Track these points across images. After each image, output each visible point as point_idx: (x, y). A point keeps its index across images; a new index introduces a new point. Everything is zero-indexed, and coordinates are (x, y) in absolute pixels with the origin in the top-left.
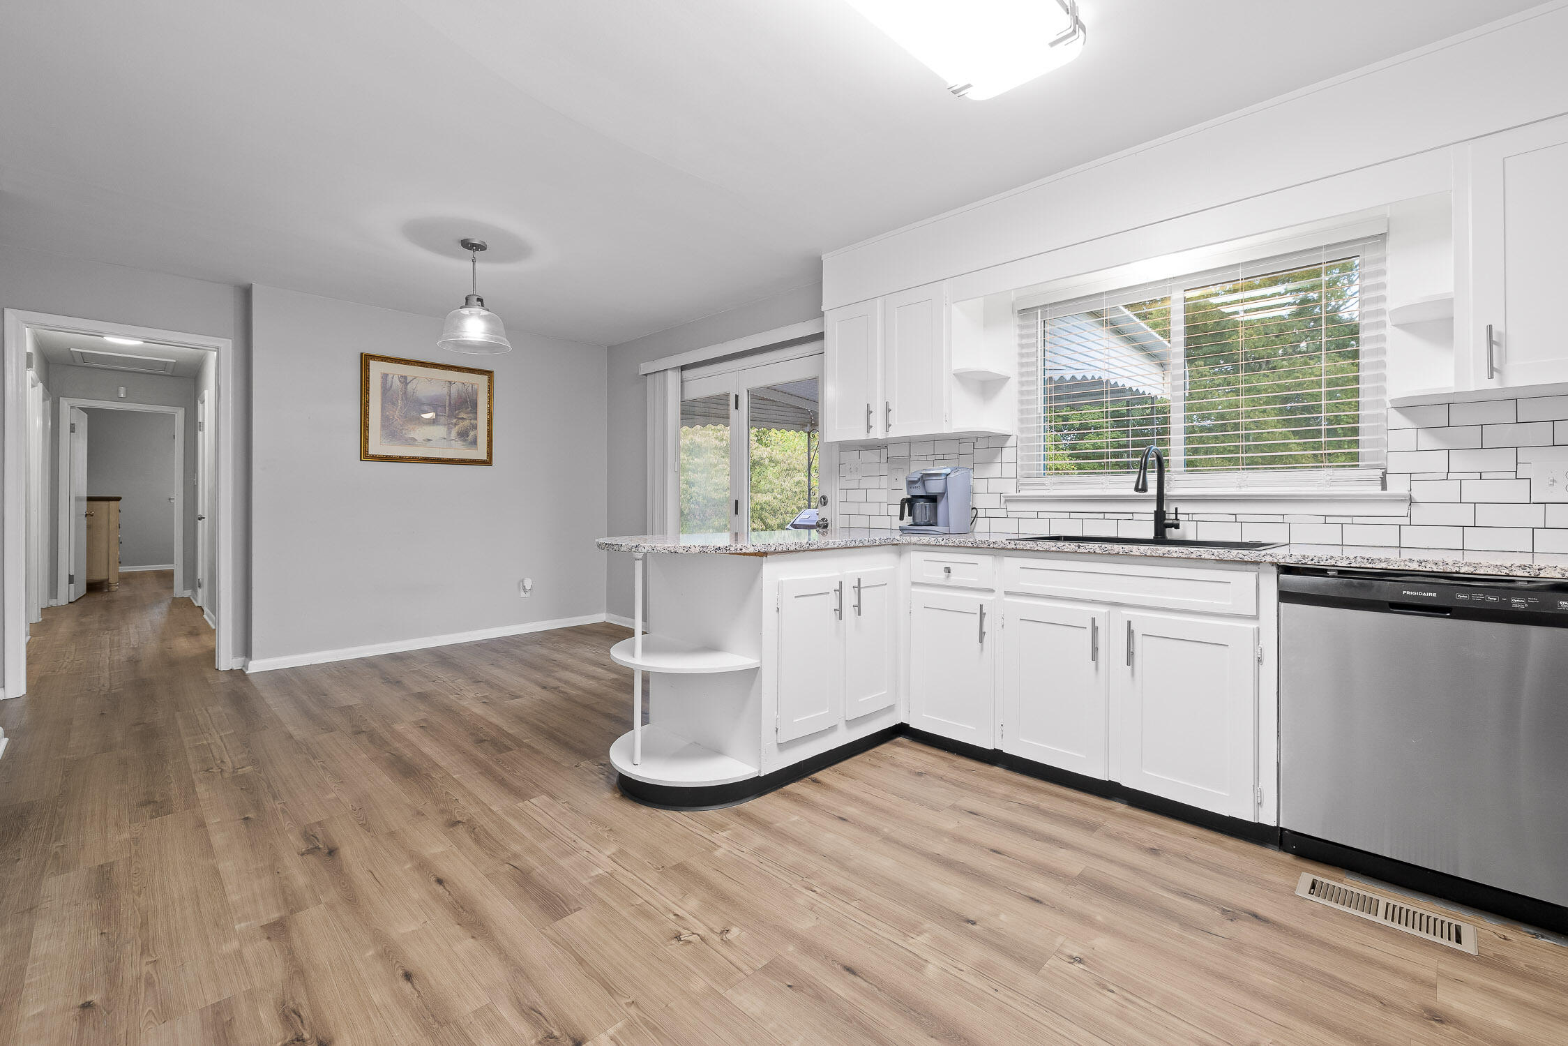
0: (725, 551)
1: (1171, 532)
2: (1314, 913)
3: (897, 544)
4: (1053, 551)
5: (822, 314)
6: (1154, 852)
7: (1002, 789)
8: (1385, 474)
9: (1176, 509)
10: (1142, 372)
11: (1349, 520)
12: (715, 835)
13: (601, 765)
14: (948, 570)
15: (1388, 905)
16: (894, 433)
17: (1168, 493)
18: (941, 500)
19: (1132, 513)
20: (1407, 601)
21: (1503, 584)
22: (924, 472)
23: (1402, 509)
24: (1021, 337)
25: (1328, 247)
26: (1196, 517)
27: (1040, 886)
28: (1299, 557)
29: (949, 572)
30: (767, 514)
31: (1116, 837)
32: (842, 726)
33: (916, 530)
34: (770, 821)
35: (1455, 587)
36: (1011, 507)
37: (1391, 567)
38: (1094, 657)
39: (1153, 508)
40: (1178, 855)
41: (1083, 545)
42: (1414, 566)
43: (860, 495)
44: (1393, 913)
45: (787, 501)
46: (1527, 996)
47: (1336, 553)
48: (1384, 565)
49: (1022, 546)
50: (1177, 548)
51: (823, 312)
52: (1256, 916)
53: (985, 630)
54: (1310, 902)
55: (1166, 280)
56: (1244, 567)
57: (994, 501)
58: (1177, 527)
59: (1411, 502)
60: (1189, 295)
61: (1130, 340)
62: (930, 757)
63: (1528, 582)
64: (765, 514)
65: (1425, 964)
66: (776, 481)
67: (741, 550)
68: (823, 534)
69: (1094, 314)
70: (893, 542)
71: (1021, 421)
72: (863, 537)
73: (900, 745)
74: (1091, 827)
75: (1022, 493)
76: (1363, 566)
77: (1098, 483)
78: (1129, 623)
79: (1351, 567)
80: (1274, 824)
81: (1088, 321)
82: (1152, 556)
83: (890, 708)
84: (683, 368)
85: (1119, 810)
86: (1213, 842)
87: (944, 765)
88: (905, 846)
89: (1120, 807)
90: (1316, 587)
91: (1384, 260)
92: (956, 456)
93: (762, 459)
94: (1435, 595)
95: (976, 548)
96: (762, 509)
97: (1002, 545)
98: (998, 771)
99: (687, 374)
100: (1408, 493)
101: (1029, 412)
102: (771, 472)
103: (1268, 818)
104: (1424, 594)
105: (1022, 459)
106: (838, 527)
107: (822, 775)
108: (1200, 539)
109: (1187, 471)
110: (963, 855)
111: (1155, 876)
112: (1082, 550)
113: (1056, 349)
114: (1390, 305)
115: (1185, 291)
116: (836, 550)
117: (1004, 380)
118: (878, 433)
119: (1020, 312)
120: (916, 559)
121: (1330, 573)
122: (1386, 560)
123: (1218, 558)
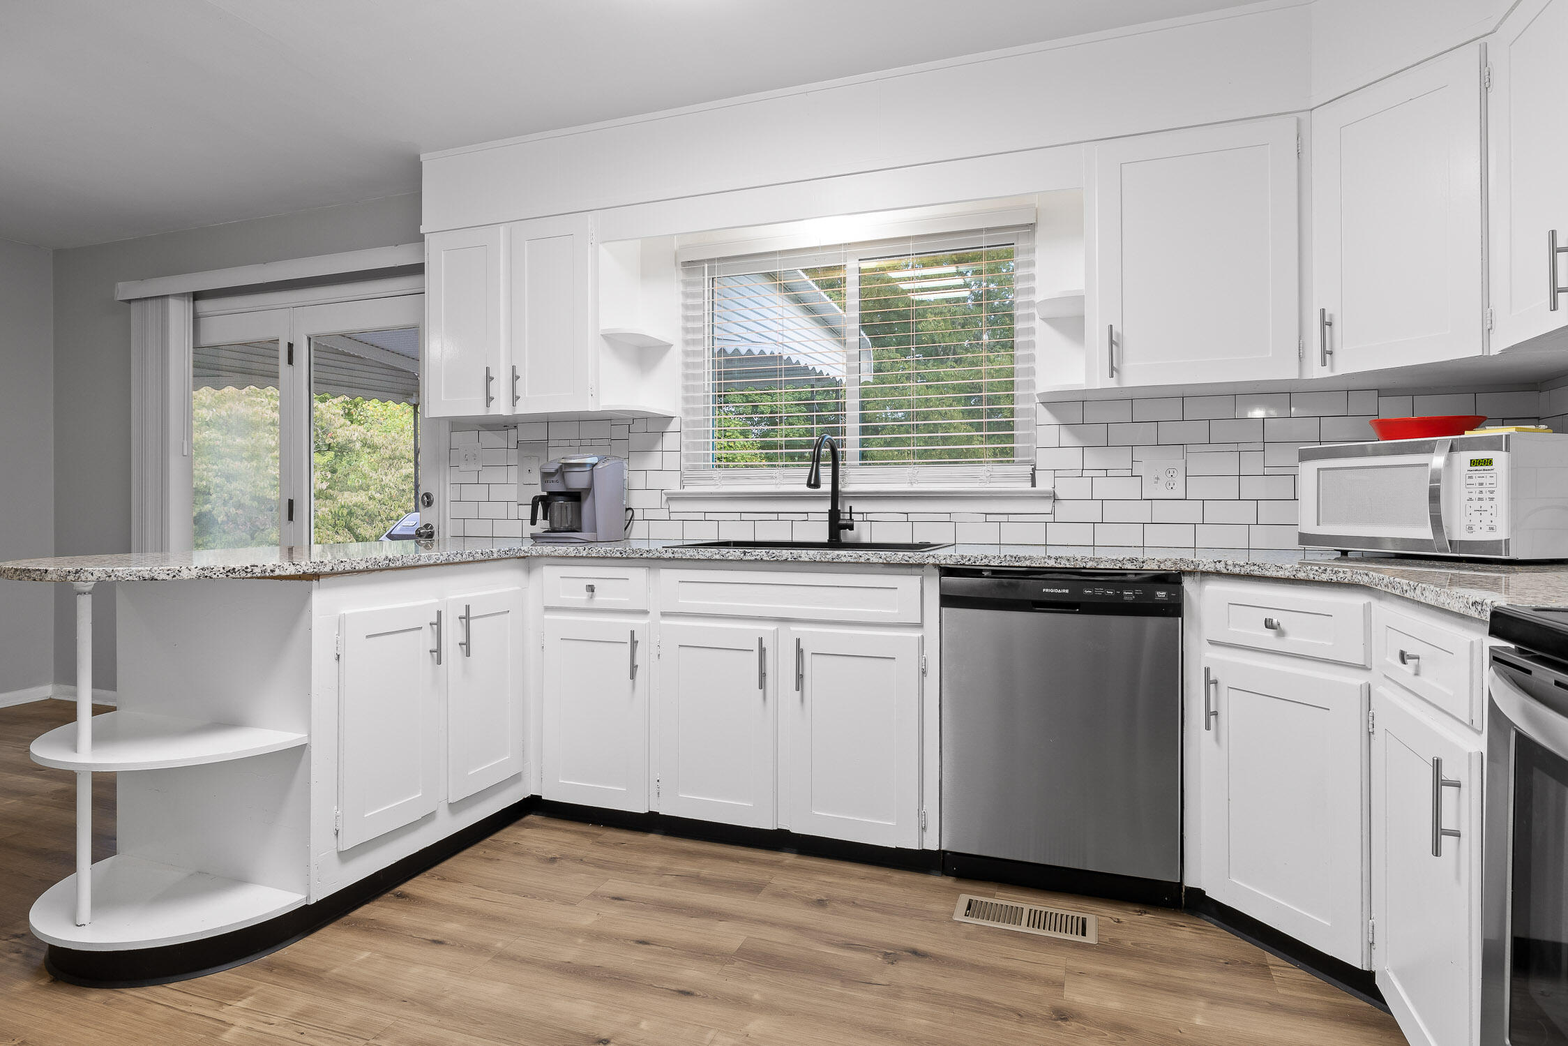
0: (243, 575)
1: (845, 534)
2: (968, 936)
3: (524, 557)
4: (716, 560)
5: (421, 238)
6: (821, 903)
7: (656, 861)
8: (1034, 470)
9: (851, 507)
10: (820, 349)
11: (1004, 518)
12: (226, 1008)
13: (16, 936)
14: (591, 589)
15: (1031, 910)
16: (522, 409)
17: (843, 490)
18: (587, 498)
19: (807, 513)
20: (1046, 599)
21: (1115, 578)
22: (563, 461)
23: (1046, 506)
24: (686, 295)
25: (988, 230)
26: (870, 517)
27: (692, 973)
28: (958, 557)
29: (593, 591)
30: (358, 522)
31: (781, 895)
32: (443, 813)
33: (556, 538)
34: (323, 967)
35: (1082, 583)
36: (675, 506)
37: (1034, 565)
38: (762, 685)
39: (827, 506)
40: (844, 902)
41: (750, 551)
42: (1051, 563)
43: (480, 492)
44: (1037, 920)
45: (390, 503)
46: (1132, 973)
47: (992, 552)
48: (1028, 563)
49: (680, 555)
50: (846, 552)
51: (423, 235)
52: (915, 952)
53: (637, 662)
54: (966, 925)
55: (841, 245)
56: (909, 571)
57: (653, 500)
58: (851, 528)
59: (1055, 499)
60: (865, 265)
61: (810, 310)
62: (568, 835)
63: (1136, 574)
64: (354, 521)
65: (1052, 963)
66: (374, 475)
67: (272, 571)
68: (426, 547)
69: (771, 276)
70: (518, 555)
71: (686, 400)
72: (477, 549)
73: (531, 825)
74: (754, 888)
75: (688, 489)
76: (1011, 564)
77: (772, 478)
78: (798, 641)
79: (1001, 566)
80: (936, 848)
81: (762, 284)
82: (821, 562)
83: (516, 778)
84: (197, 296)
85: (787, 861)
86: (881, 880)
87: (587, 842)
88: (524, 961)
89: (789, 858)
90: (973, 588)
91: (1033, 251)
92: (606, 442)
93: (350, 441)
94: (1067, 591)
95: (626, 560)
96: (350, 514)
97: (657, 554)
98: (653, 838)
99: (205, 306)
100: (1052, 489)
101: (694, 389)
102: (365, 462)
103: (932, 844)
104: (1059, 591)
105: (687, 448)
106: (448, 536)
107: (414, 887)
108: (874, 541)
109: (862, 464)
110: (605, 956)
111: (820, 931)
112: (748, 557)
113: (727, 314)
114: (1038, 298)
115: (860, 260)
116: (432, 567)
117: (666, 347)
118: (501, 408)
119: (684, 264)
120: (550, 575)
121: (986, 574)
122: (1030, 558)
123: (885, 562)
